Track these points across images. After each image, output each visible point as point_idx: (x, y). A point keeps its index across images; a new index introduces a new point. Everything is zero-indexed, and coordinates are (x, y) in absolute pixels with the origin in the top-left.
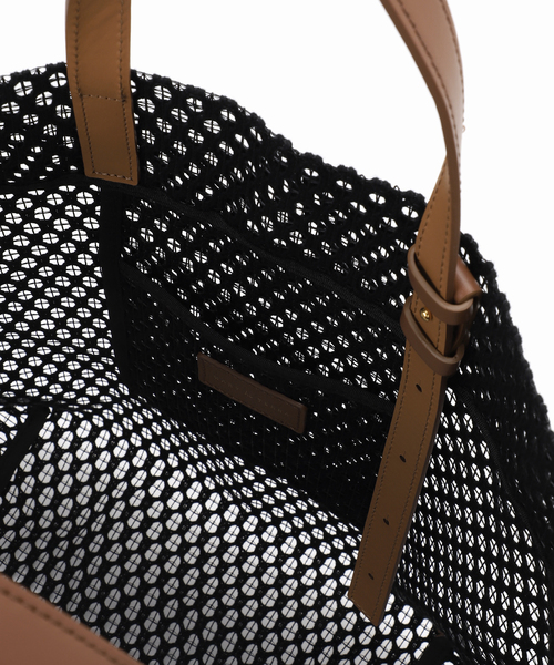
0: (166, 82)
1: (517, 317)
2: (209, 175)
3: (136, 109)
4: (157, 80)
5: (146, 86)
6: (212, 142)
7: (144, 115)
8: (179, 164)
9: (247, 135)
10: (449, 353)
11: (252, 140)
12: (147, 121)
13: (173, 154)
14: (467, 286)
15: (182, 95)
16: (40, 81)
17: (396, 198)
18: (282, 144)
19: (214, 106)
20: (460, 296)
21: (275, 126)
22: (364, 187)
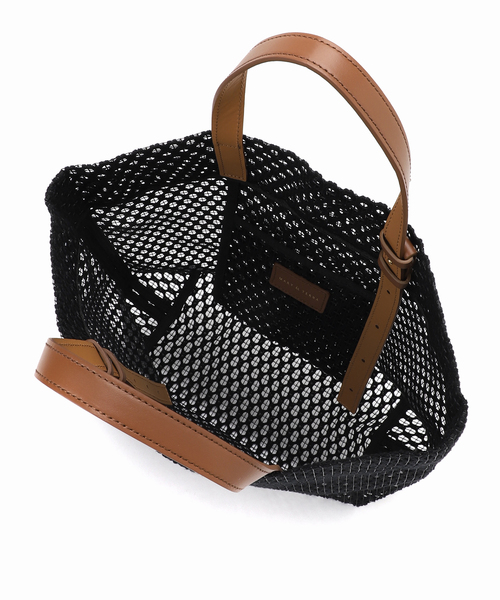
0: (261, 142)
1: (433, 268)
2: (281, 182)
3: (245, 150)
4: (256, 140)
5: (250, 142)
6: (283, 169)
7: (249, 152)
8: (267, 175)
9: (300, 169)
10: (403, 279)
11: (302, 171)
12: (250, 155)
13: (264, 170)
14: (410, 250)
15: (269, 148)
16: (198, 138)
17: (373, 206)
18: (317, 176)
19: (284, 154)
20: (407, 256)
21: (314, 167)
22: (357, 200)
